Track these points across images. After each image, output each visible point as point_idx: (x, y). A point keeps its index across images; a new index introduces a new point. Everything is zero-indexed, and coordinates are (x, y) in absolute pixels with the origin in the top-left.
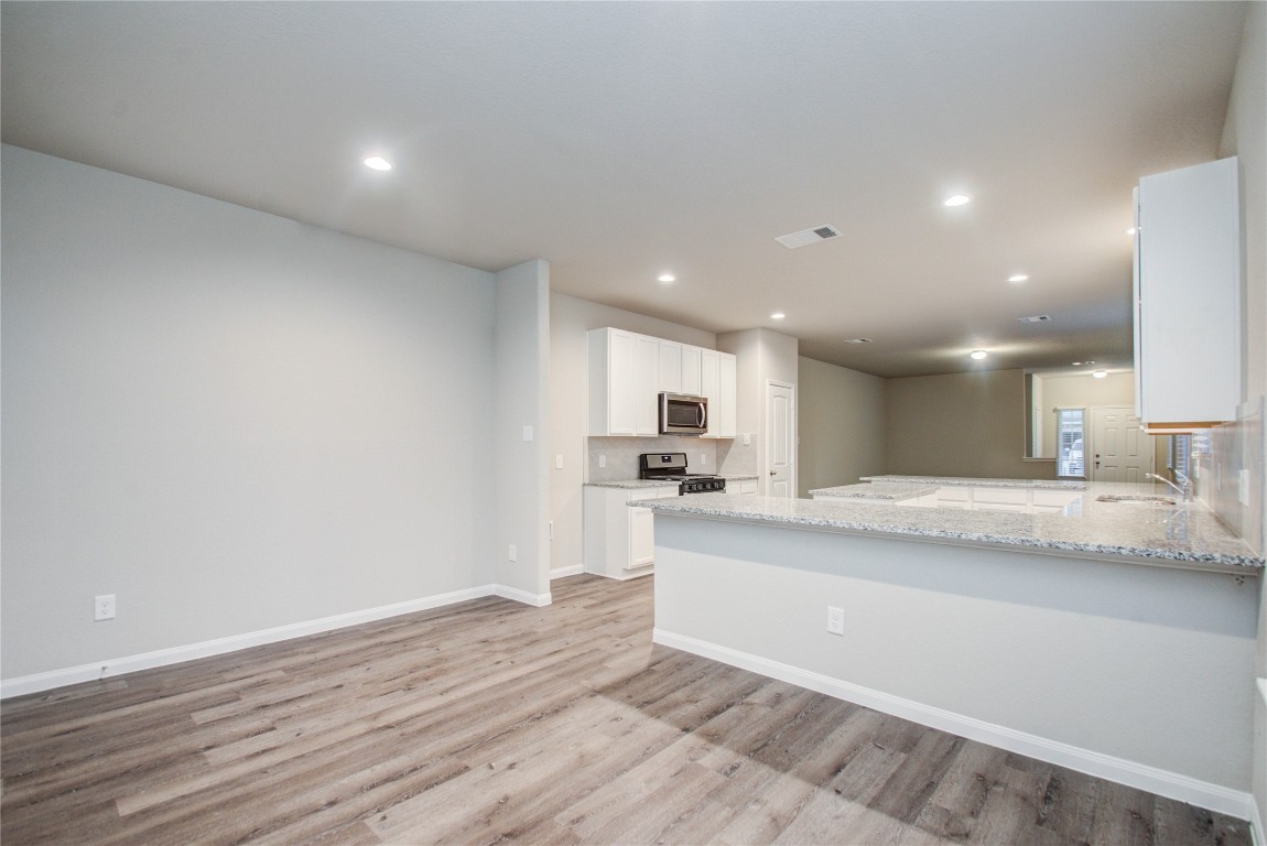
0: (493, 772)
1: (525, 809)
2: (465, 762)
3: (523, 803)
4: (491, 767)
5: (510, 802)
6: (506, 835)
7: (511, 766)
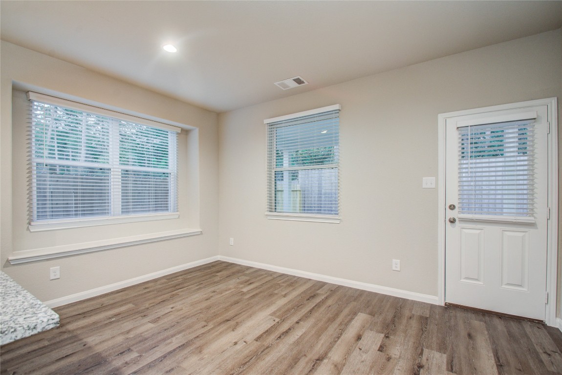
0: (244, 340)
1: (225, 327)
2: (259, 343)
3: (226, 330)
4: (245, 342)
5: (231, 329)
6: (229, 320)
7: (236, 343)
